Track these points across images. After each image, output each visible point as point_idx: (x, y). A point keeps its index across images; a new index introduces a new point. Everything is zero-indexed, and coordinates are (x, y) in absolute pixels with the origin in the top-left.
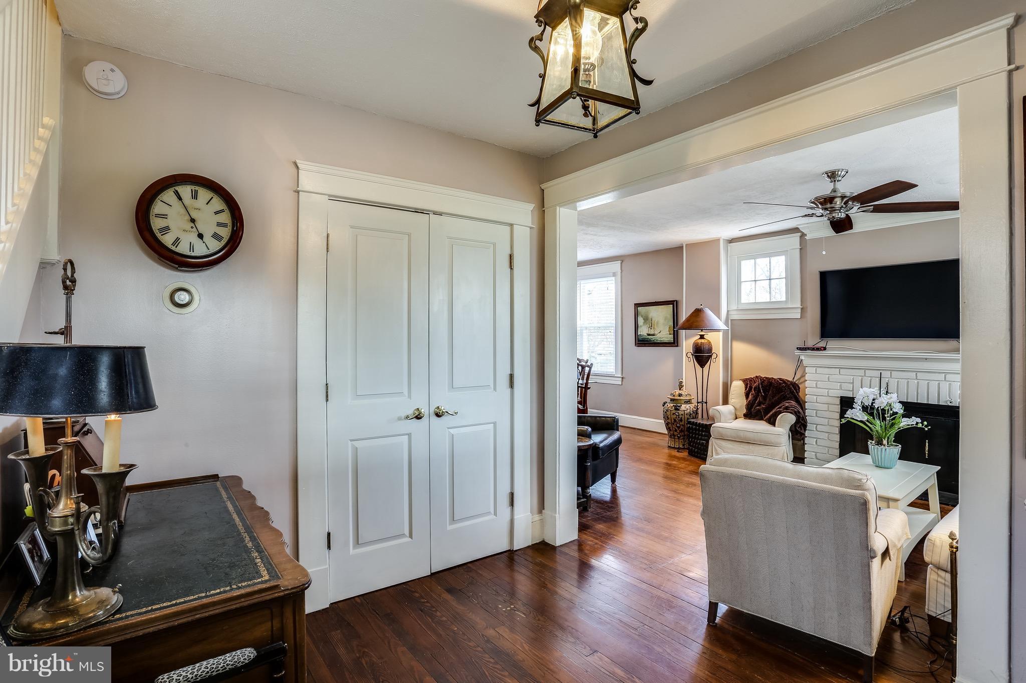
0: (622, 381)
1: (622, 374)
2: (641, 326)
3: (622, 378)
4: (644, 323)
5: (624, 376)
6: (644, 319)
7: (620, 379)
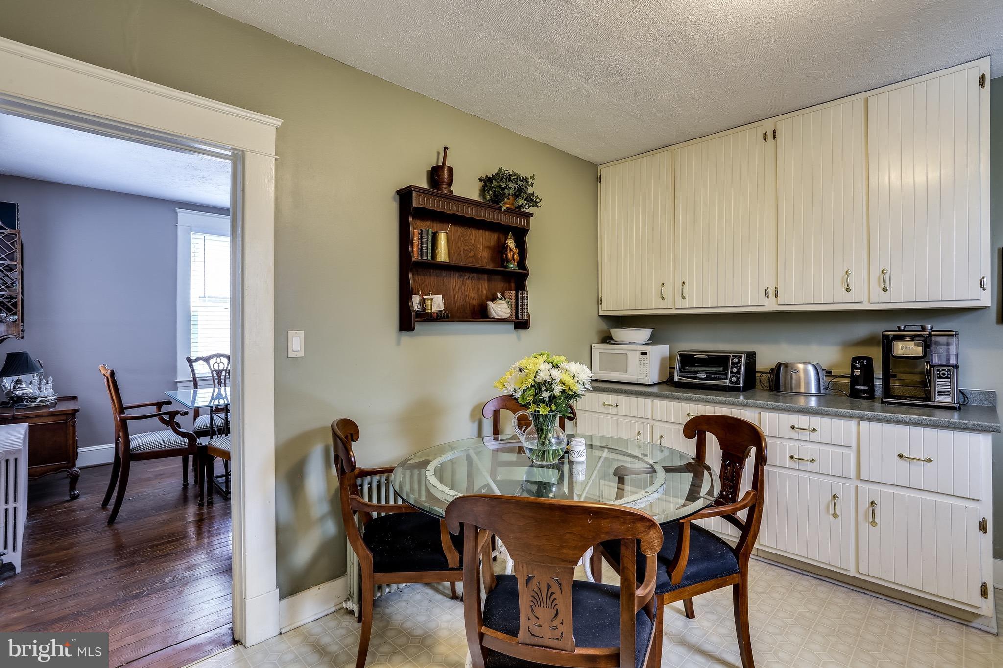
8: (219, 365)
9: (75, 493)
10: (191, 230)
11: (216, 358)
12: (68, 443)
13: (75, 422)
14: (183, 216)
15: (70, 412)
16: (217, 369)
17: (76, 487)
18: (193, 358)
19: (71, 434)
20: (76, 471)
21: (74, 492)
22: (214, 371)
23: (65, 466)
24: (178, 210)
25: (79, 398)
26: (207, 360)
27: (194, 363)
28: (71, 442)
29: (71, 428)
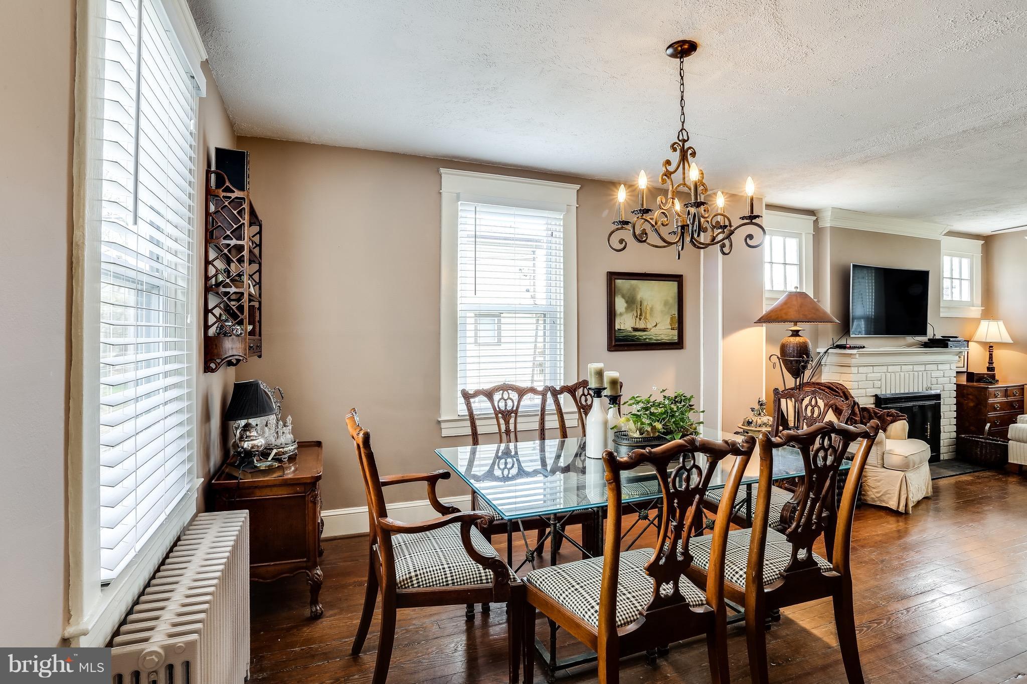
2: (621, 314)
4: (627, 309)
6: (627, 302)
8: (506, 402)
9: (317, 610)
10: (458, 198)
11: (501, 392)
12: (307, 528)
13: (316, 495)
14: (451, 179)
15: (309, 481)
16: (503, 409)
17: (319, 599)
18: (471, 392)
19: (311, 515)
20: (317, 574)
21: (316, 607)
22: (500, 413)
23: (305, 565)
24: (442, 170)
25: (323, 445)
26: (489, 395)
27: (472, 400)
28: (311, 528)
29: (310, 505)
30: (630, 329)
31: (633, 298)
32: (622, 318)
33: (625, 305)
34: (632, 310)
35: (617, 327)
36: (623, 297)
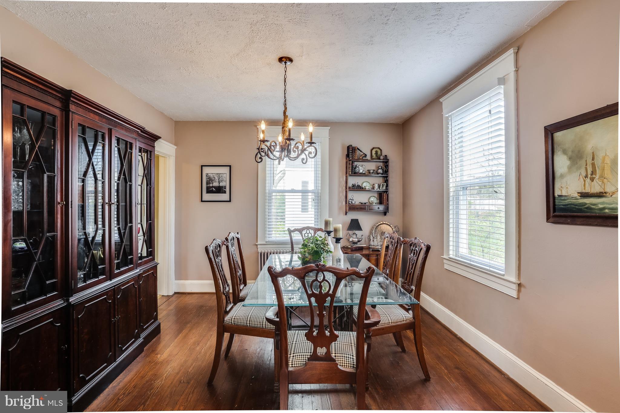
0: (519, 291)
1: (519, 275)
2: (562, 176)
3: (520, 285)
4: (570, 168)
5: (522, 281)
6: (570, 158)
7: (515, 287)
30: (576, 195)
31: (579, 151)
32: (565, 180)
33: (568, 163)
34: (579, 168)
35: (557, 193)
36: (565, 152)
